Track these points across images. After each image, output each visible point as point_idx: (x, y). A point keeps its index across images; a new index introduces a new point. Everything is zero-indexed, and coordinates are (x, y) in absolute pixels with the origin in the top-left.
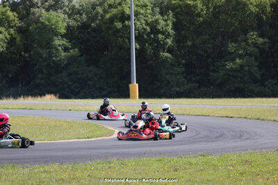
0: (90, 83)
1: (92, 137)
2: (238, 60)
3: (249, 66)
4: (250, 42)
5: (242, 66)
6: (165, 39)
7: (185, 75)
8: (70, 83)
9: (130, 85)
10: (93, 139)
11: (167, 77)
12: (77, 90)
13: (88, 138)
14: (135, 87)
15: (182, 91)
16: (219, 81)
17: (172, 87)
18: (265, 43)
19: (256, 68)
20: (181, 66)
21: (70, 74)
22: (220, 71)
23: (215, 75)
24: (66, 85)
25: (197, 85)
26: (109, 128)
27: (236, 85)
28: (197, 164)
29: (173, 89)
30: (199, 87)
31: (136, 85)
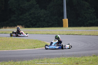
0: (42, 19)
1: (36, 48)
8: (31, 19)
9: (63, 20)
10: (37, 49)
12: (34, 23)
13: (34, 48)
14: (66, 21)
20: (93, 9)
21: (30, 14)
24: (28, 20)
26: (47, 43)
28: (90, 60)
31: (67, 20)
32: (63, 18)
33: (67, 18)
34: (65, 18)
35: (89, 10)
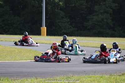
2: (100, 15)
3: (106, 19)
4: (108, 5)
5: (103, 19)
6: (59, 2)
7: (69, 23)
9: (41, 28)
11: (60, 24)
15: (68, 32)
16: (89, 27)
17: (62, 30)
18: (116, 6)
19: (111, 21)
20: (67, 18)
22: (90, 22)
23: (87, 23)
25: (76, 29)
27: (99, 30)
29: (62, 31)
30: (78, 30)
31: (45, 28)
32: (42, 27)
33: (45, 27)
34: (44, 27)
35: (64, 19)
